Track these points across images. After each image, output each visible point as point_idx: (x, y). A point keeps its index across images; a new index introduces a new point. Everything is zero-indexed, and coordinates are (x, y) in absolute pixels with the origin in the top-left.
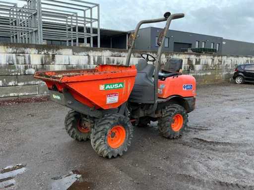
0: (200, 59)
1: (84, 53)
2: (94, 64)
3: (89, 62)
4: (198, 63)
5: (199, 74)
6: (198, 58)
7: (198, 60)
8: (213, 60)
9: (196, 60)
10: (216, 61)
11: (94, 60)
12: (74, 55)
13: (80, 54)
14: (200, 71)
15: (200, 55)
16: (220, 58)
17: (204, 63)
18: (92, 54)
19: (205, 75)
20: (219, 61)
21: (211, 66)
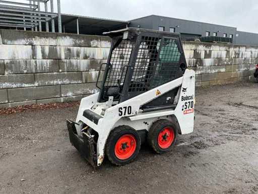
0: (210, 51)
1: (23, 41)
2: (44, 57)
3: (34, 55)
4: (208, 56)
5: (209, 71)
6: (208, 50)
7: (208, 52)
8: (228, 52)
9: (206, 51)
10: (232, 55)
11: (43, 52)
12: (4, 43)
13: (16, 42)
14: (210, 67)
15: (210, 46)
16: (237, 49)
17: (216, 57)
18: (38, 42)
19: (218, 72)
20: (236, 53)
21: (226, 61)
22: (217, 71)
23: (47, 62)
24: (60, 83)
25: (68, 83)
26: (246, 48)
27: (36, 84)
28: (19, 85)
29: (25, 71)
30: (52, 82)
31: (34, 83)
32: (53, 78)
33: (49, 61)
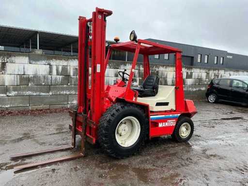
0: (191, 73)
1: (44, 62)
2: (58, 74)
3: (50, 72)
4: (189, 76)
5: (190, 89)
6: (189, 72)
7: (189, 73)
8: (208, 74)
9: (187, 73)
10: (211, 76)
11: (57, 70)
12: (30, 63)
13: (38, 63)
14: (192, 86)
15: (192, 68)
16: (216, 72)
17: (196, 77)
18: (54, 63)
20: (215, 75)
21: (206, 81)
22: (197, 89)
23: (60, 77)
24: (68, 93)
25: (74, 93)
26: (225, 71)
27: (51, 93)
28: (38, 93)
29: (43, 84)
30: (62, 92)
31: (49, 93)
32: (63, 89)
33: (61, 77)
